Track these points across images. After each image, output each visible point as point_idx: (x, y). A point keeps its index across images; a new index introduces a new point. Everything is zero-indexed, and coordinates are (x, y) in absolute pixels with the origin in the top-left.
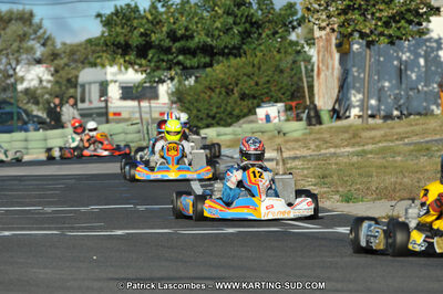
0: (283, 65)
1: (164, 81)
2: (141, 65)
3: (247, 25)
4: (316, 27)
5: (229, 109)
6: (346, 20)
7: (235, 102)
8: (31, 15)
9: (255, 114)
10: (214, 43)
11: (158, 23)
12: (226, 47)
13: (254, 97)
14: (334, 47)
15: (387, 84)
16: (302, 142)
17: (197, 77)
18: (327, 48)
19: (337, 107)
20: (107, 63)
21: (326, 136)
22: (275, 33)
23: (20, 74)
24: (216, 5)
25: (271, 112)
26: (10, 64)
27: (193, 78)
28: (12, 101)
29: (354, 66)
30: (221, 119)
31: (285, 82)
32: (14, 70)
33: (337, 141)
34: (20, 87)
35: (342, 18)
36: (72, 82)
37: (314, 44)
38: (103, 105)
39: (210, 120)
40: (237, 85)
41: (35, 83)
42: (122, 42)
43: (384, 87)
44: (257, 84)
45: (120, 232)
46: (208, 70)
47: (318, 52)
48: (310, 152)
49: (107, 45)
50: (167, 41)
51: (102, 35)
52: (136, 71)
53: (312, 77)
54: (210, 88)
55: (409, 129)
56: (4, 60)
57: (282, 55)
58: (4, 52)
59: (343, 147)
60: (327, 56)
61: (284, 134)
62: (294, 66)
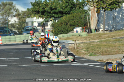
0: (82, 17)
1: (49, 21)
2: (42, 17)
3: (72, 5)
5: (67, 29)
6: (98, 4)
7: (69, 27)
9: (73, 30)
10: (63, 11)
11: (47, 5)
12: (66, 12)
13: (74, 26)
14: (96, 12)
15: (110, 22)
16: (85, 38)
17: (58, 20)
18: (94, 12)
19: (96, 28)
20: (33, 16)
21: (92, 36)
22: (80, 7)
23: (9, 19)
25: (78, 30)
26: (7, 17)
29: (101, 17)
30: (65, 32)
31: (82, 21)
33: (95, 38)
34: (10, 23)
35: (97, 3)
36: (25, 22)
39: (62, 32)
40: (69, 22)
41: (14, 22)
42: (37, 11)
44: (75, 22)
46: (61, 18)
47: (92, 13)
48: (87, 41)
49: (33, 11)
50: (50, 10)
51: (32, 8)
53: (90, 20)
54: (62, 23)
55: (115, 34)
56: (5, 16)
57: (82, 14)
58: (5, 13)
59: (96, 39)
60: (94, 14)
61: (81, 36)
62: (85, 17)
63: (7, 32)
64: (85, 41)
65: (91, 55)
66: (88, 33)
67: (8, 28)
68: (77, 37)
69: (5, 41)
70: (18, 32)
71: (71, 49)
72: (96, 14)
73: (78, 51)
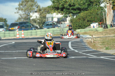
0: (98, 13)
1: (67, 17)
2: (62, 13)
3: (89, 3)
5: (84, 24)
6: (114, 1)
7: (86, 22)
9: (90, 25)
10: (81, 7)
11: (66, 2)
12: (84, 8)
13: (91, 21)
16: (102, 33)
17: (76, 16)
18: (109, 9)
19: (112, 24)
20: (53, 12)
21: (108, 31)
22: (97, 4)
25: (95, 25)
26: (28, 12)
30: (82, 27)
32: (30, 14)
34: (31, 18)
36: (45, 17)
37: (106, 7)
39: (80, 27)
40: (86, 18)
41: (35, 17)
42: (57, 7)
44: (91, 18)
46: (79, 14)
47: (108, 10)
48: (103, 36)
49: (53, 8)
50: (68, 7)
51: (52, 5)
52: (61, 14)
53: (106, 16)
54: (79, 19)
57: (98, 10)
58: (27, 9)
59: (112, 34)
60: (110, 10)
61: (98, 31)
62: (101, 13)
63: (29, 26)
64: (101, 36)
65: (107, 49)
66: (104, 28)
67: (30, 23)
68: (94, 32)
69: (27, 35)
70: (39, 27)
71: (88, 42)
72: (112, 11)
73: (95, 45)
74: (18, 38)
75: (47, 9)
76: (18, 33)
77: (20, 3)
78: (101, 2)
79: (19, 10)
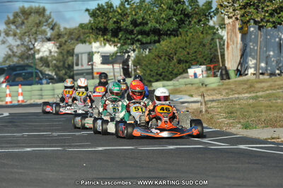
0: (205, 41)
1: (129, 52)
2: (114, 42)
3: (182, 16)
4: (226, 17)
5: (170, 69)
6: (245, 12)
7: (174, 65)
8: (44, 10)
9: (187, 72)
10: (161, 28)
11: (125, 15)
12: (168, 30)
13: (187, 62)
14: (238, 31)
15: (271, 53)
16: (217, 90)
17: (150, 49)
18: (233, 31)
19: (239, 68)
20: (92, 40)
21: (233, 86)
22: (200, 21)
23: (37, 48)
24: (162, 3)
25: (197, 71)
26: (31, 41)
27: (148, 50)
28: (32, 65)
29: (250, 42)
30: (165, 76)
31: (206, 52)
32: (34, 45)
33: (240, 90)
34: (37, 56)
35: (243, 11)
36: (71, 53)
37: (225, 28)
38: (90, 67)
40: (176, 54)
41: (47, 53)
42: (102, 27)
43: (269, 55)
44: (188, 54)
45: (100, 149)
46: (157, 44)
47: (228, 33)
48: (222, 97)
49: (92, 29)
50: (131, 26)
51: (90, 22)
52: (110, 45)
53: (224, 49)
54: (158, 56)
56: (27, 39)
57: (205, 35)
58: (27, 34)
59: (244, 93)
60: (233, 35)
61: (206, 85)
62: (212, 42)
63: (34, 76)
64: (219, 97)
65: (246, 127)
66: (222, 79)
67: (36, 69)
69: (31, 96)
72: (239, 35)
73: (212, 118)
74: (9, 104)
75: (76, 31)
76: (8, 92)
77: (9, 18)
78: (209, 13)
79: (7, 34)
